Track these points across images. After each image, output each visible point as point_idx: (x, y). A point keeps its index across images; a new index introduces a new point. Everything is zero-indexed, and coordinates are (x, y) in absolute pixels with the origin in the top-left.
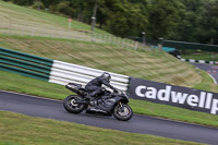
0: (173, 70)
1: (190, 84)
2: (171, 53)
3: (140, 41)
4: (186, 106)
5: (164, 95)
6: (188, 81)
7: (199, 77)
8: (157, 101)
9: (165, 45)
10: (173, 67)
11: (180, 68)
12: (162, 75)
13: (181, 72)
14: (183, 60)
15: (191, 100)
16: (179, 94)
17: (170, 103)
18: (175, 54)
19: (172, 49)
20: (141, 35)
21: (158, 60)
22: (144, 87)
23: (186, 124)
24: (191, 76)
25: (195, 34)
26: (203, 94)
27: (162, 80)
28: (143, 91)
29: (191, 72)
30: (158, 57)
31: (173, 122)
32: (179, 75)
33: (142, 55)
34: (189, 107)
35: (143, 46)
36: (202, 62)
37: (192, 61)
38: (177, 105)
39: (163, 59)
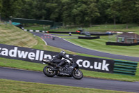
0: (19, 37)
1: (30, 46)
2: (17, 26)
4: (27, 59)
5: (13, 53)
6: (29, 44)
7: (36, 41)
8: (8, 57)
9: (14, 21)
10: (19, 35)
11: (24, 35)
12: (12, 40)
13: (24, 38)
14: (26, 30)
15: (31, 56)
16: (23, 52)
17: (17, 58)
18: (20, 27)
19: (18, 24)
21: (9, 31)
23: (27, 71)
24: (30, 40)
25: (32, 13)
26: (38, 52)
27: (12, 43)
29: (31, 38)
30: (9, 29)
31: (19, 70)
32: (23, 40)
34: (29, 60)
36: (37, 31)
37: (31, 31)
38: (22, 59)
39: (13, 30)
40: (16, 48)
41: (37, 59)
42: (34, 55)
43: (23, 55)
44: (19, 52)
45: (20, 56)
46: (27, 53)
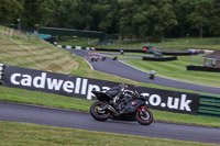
0: (49, 57)
1: (67, 70)
2: (47, 40)
3: (15, 28)
4: (61, 92)
5: (39, 82)
6: (65, 68)
7: (75, 63)
8: (32, 88)
9: (41, 31)
10: (50, 54)
11: (56, 55)
12: (38, 62)
13: (57, 58)
14: (60, 46)
15: (67, 86)
16: (55, 81)
17: (46, 89)
18: (51, 41)
19: (48, 36)
20: (16, 22)
21: (33, 47)
22: (19, 75)
23: (62, 110)
24: (67, 62)
25: (70, 20)
26: (79, 80)
27: (39, 67)
28: (18, 79)
29: (67, 58)
30: (34, 43)
31: (48, 109)
32: (56, 62)
33: (17, 42)
34: (65, 94)
35: (18, 33)
36: (78, 48)
37: (69, 47)
38: (53, 91)
39: (40, 46)
40: (44, 75)
41: (77, 91)
42: (72, 86)
43: (55, 84)
44: (49, 80)
45: (50, 87)
46: (61, 81)
